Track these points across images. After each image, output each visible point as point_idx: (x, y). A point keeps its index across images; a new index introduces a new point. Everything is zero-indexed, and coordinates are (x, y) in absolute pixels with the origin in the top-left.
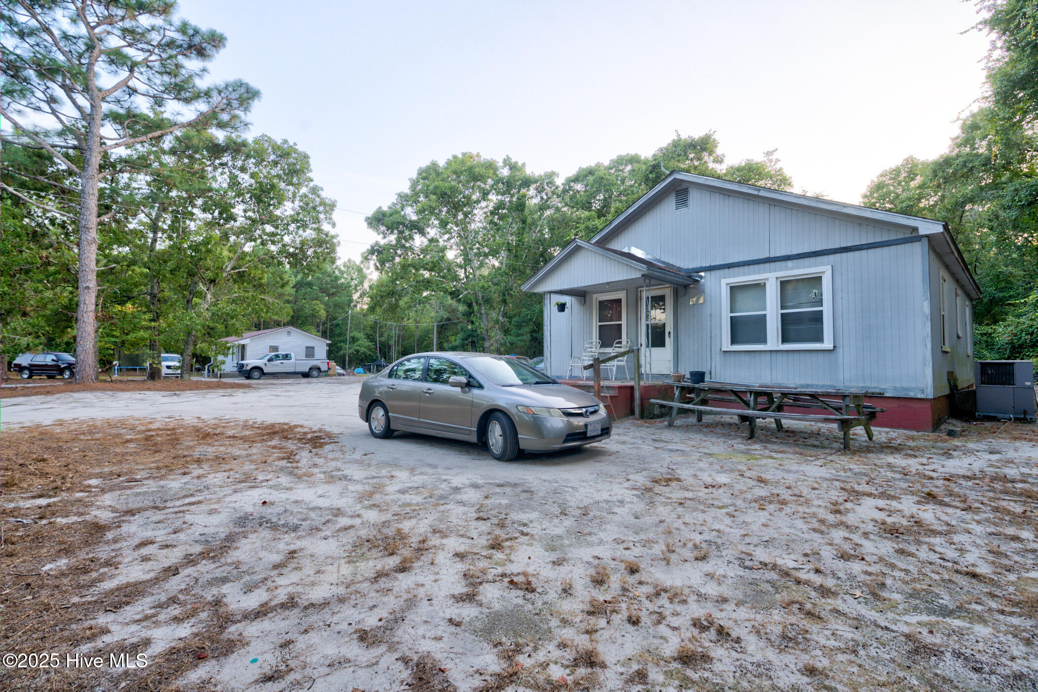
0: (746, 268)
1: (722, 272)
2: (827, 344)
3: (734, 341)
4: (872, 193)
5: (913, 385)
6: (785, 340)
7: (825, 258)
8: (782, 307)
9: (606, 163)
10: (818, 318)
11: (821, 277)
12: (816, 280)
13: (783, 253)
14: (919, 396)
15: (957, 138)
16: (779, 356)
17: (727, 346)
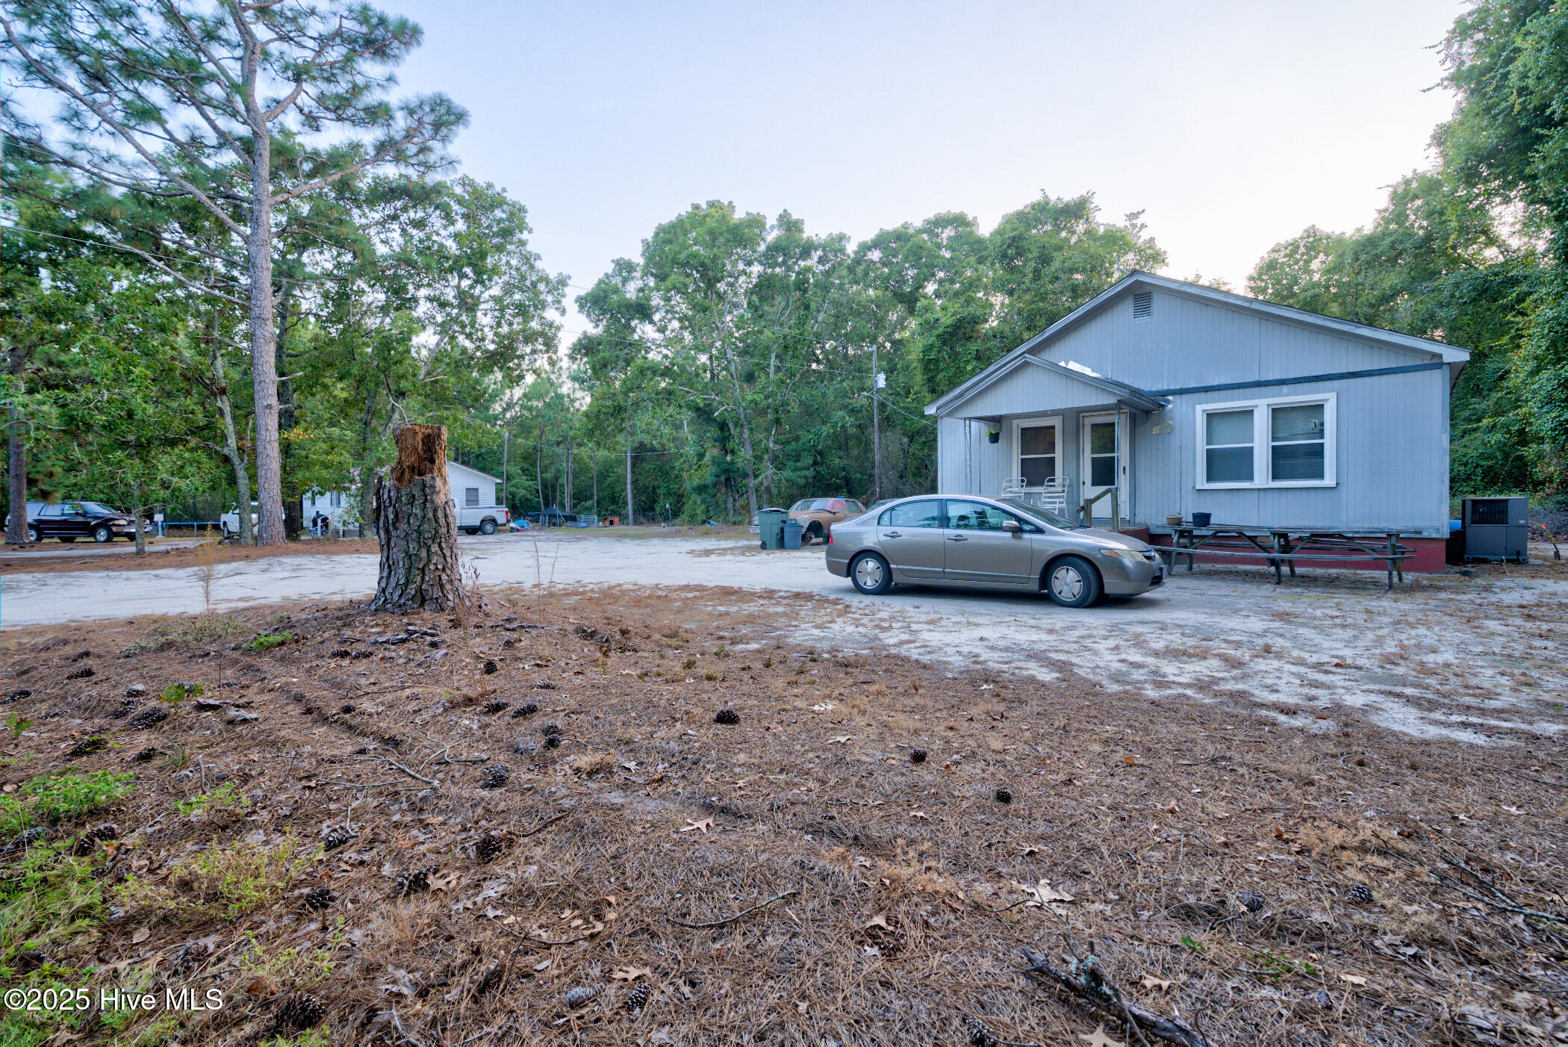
0: (1229, 392)
1: (1197, 396)
2: (1329, 480)
3: (1210, 478)
4: (1260, 274)
5: (1427, 524)
6: (1275, 476)
7: (1328, 384)
8: (1274, 439)
9: (918, 223)
10: (1318, 451)
11: (1322, 406)
12: (1319, 408)
13: (1278, 377)
14: (1434, 536)
15: (1386, 210)
16: (1269, 494)
17: (1202, 484)
